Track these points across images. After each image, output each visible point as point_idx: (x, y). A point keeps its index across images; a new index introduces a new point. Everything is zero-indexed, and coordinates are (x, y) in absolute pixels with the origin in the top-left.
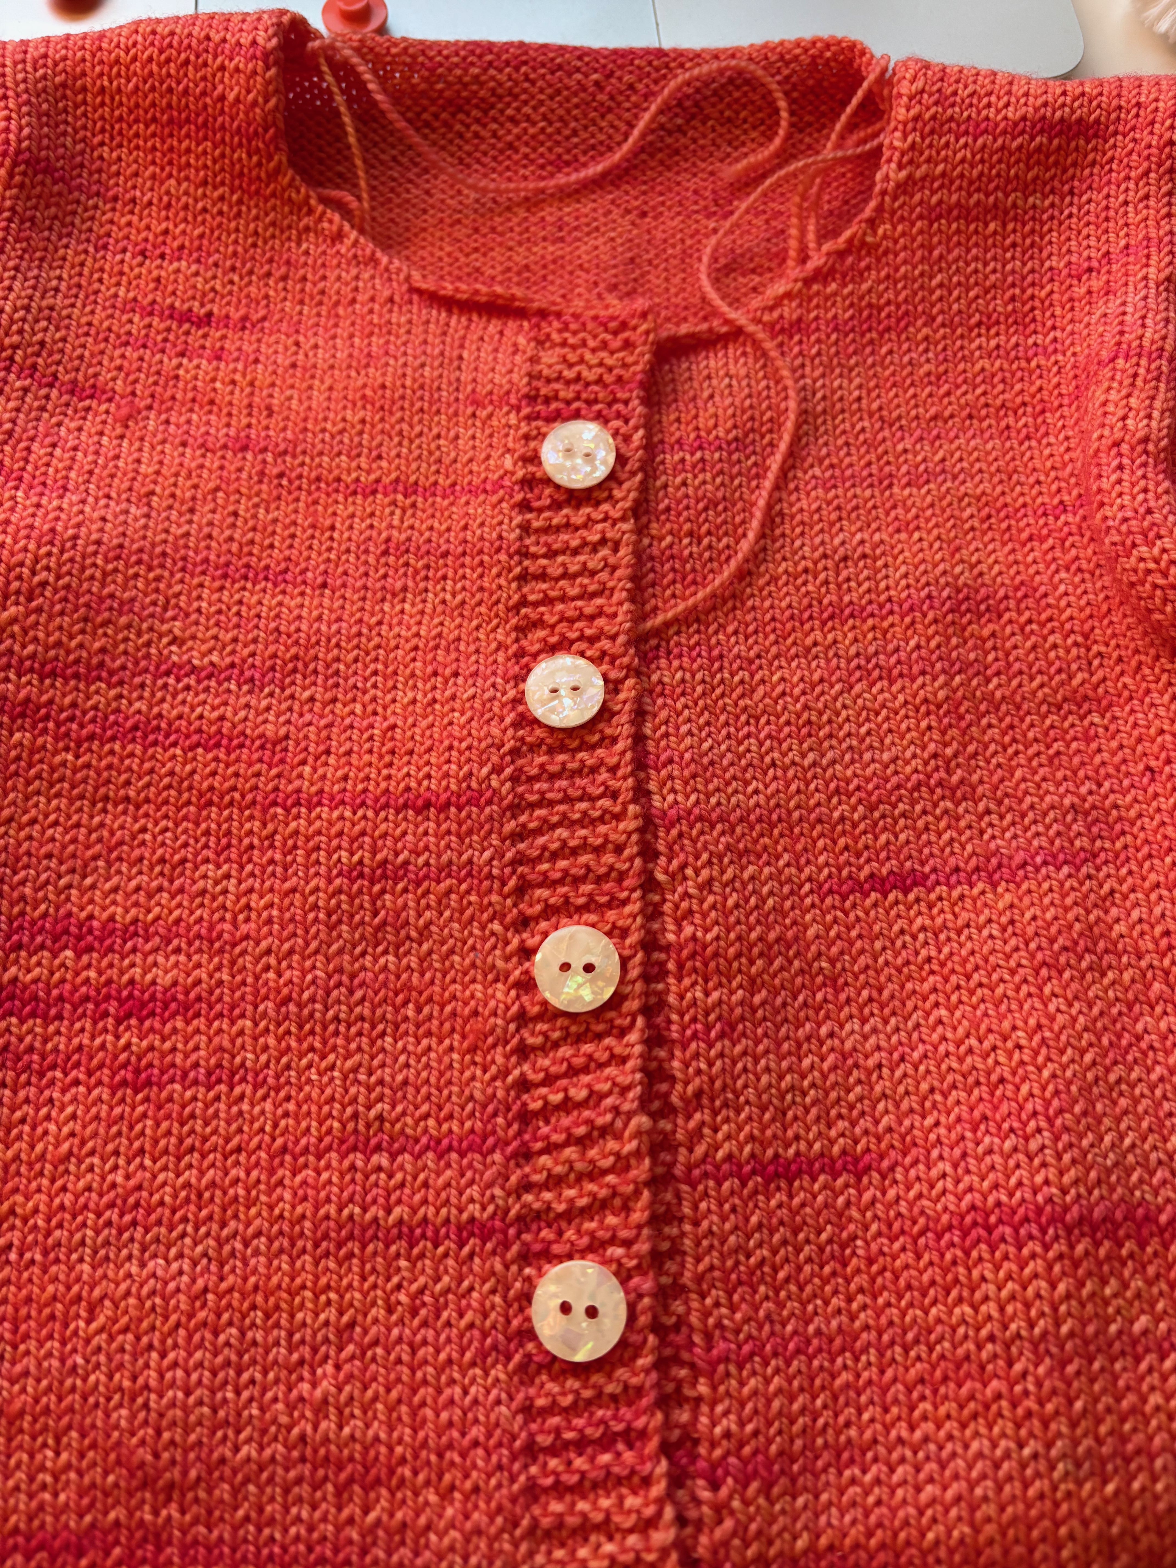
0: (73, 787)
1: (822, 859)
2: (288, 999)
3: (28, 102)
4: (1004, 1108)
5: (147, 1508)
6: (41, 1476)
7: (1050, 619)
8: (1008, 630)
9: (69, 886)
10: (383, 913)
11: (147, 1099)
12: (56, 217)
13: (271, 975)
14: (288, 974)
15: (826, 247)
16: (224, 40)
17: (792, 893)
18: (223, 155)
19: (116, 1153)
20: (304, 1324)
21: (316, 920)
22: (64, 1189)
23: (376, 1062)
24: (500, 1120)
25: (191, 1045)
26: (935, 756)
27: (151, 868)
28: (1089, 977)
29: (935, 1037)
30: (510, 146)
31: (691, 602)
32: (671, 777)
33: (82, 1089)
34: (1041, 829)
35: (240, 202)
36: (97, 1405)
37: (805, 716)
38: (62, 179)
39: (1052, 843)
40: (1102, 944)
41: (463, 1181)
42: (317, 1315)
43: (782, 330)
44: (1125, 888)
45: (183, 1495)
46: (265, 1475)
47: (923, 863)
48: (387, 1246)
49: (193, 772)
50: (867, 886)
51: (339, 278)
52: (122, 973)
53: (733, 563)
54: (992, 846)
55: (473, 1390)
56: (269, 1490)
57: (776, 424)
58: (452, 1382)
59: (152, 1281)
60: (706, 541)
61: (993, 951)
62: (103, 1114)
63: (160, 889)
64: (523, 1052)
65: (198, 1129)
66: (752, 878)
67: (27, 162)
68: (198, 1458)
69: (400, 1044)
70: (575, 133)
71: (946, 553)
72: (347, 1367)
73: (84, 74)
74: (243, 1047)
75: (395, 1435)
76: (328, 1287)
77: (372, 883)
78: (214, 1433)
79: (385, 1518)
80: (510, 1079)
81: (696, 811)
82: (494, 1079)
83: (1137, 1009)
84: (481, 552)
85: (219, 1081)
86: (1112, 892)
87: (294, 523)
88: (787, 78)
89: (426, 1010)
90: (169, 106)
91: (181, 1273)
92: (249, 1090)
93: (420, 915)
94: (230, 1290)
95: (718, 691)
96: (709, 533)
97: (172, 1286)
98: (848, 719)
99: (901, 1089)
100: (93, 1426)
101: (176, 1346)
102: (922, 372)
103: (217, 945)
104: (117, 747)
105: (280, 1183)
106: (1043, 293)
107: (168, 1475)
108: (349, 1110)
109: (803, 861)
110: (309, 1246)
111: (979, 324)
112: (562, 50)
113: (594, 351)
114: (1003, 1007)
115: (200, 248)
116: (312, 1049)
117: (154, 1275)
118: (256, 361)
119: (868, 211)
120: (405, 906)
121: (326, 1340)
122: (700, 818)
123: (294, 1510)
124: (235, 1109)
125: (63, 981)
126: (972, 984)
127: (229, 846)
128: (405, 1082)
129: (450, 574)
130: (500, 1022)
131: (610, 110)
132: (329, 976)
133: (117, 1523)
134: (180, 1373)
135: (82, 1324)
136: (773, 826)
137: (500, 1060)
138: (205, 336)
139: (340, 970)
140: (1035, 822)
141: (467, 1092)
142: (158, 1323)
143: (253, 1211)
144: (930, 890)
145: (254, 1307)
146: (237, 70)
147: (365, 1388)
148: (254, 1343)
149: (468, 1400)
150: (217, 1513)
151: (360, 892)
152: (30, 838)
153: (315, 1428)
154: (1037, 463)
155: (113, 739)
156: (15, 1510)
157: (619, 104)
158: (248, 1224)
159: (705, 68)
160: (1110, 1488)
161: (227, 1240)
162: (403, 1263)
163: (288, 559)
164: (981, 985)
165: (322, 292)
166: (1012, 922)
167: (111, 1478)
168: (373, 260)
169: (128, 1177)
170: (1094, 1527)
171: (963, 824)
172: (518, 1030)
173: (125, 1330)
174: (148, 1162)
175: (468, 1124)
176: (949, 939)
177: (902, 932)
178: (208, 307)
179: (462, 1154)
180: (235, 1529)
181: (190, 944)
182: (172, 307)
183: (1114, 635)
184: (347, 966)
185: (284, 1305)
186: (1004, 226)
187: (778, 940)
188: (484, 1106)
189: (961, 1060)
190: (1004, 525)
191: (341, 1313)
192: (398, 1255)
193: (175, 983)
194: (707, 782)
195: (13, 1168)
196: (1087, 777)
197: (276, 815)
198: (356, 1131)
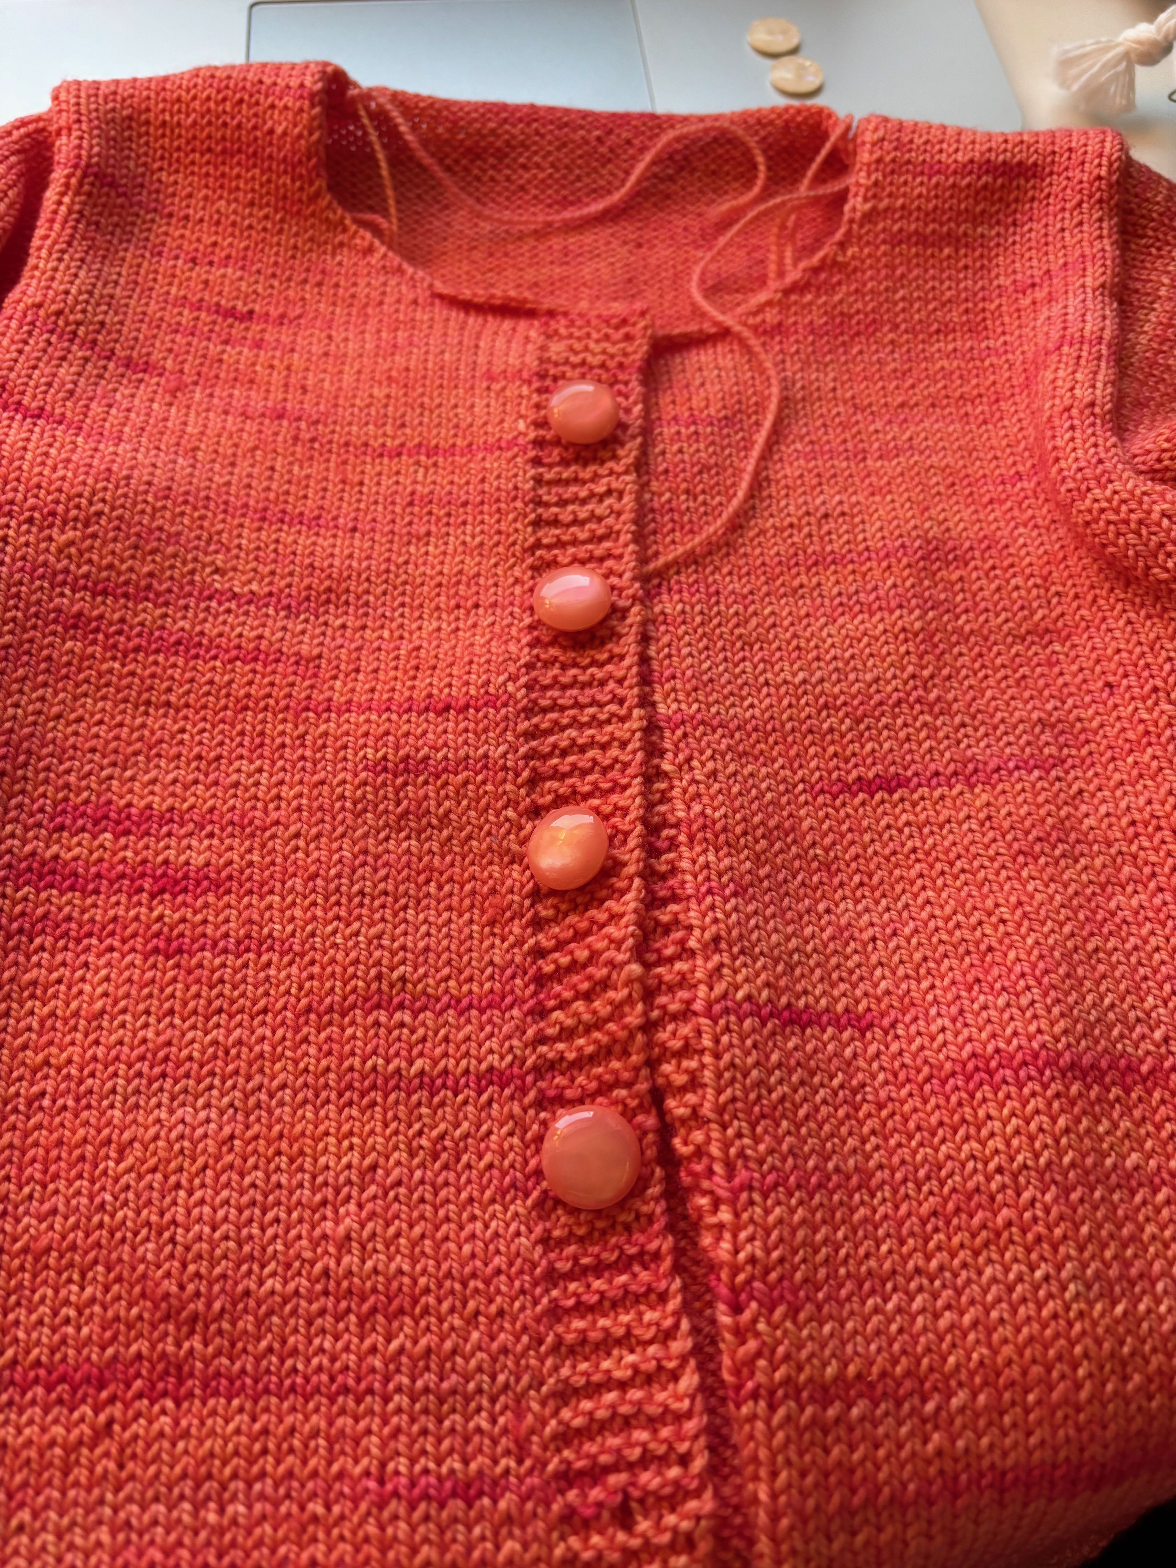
0: (118, 691)
1: (813, 764)
2: (316, 875)
3: (98, 127)
4: (995, 971)
5: (170, 1340)
6: (64, 1311)
7: (1012, 566)
8: (974, 575)
9: (110, 778)
10: (405, 803)
11: (178, 966)
12: (117, 225)
13: (300, 855)
14: (315, 855)
15: (802, 265)
16: (275, 84)
17: (787, 791)
18: (269, 181)
19: (147, 1012)
20: (327, 1167)
21: (343, 808)
22: (97, 1042)
23: (398, 931)
24: (518, 981)
25: (221, 918)
26: (913, 676)
27: (188, 764)
28: (1063, 863)
29: (924, 915)
30: (522, 188)
31: (689, 546)
32: (674, 690)
33: (116, 955)
34: (1012, 739)
35: (282, 220)
36: (123, 1240)
37: (794, 643)
38: (124, 194)
39: (1023, 750)
40: (1073, 836)
41: (482, 1035)
42: (340, 1158)
43: (765, 332)
44: (1092, 788)
45: (207, 1327)
46: (288, 1308)
47: (906, 769)
48: (409, 1095)
49: (231, 681)
50: (855, 788)
51: (369, 284)
52: (157, 854)
53: (725, 516)
54: (969, 753)
55: (494, 1224)
56: (292, 1321)
57: (760, 407)
58: (473, 1218)
59: (180, 1127)
60: (701, 498)
61: (973, 842)
62: (135, 978)
63: (196, 782)
64: (538, 924)
65: (227, 992)
66: (751, 775)
67: (96, 175)
68: (223, 1290)
69: (421, 917)
70: (579, 178)
71: (916, 511)
72: (369, 1206)
73: (148, 110)
74: (271, 920)
75: (418, 1267)
76: (351, 1133)
77: (395, 776)
78: (239, 1267)
79: (408, 1345)
80: (526, 947)
81: (699, 716)
82: (512, 946)
83: (1109, 889)
84: (498, 500)
85: (248, 950)
86: (1081, 792)
87: (326, 479)
88: (764, 139)
89: (447, 888)
90: (224, 138)
91: (208, 1121)
92: (275, 958)
93: (439, 805)
94: (256, 1137)
95: (715, 621)
96: (703, 492)
97: (200, 1131)
98: (833, 645)
99: (896, 958)
100: (120, 1260)
101: (203, 1185)
102: (889, 369)
103: (248, 830)
104: (161, 658)
105: (306, 1040)
106: (993, 307)
107: (192, 1306)
108: (373, 972)
109: (796, 765)
110: (333, 1096)
111: (938, 331)
112: (567, 111)
113: (597, 341)
114: (985, 889)
115: (244, 258)
116: (338, 918)
117: (183, 1121)
118: (293, 350)
119: (839, 235)
120: (426, 797)
121: (349, 1182)
122: (703, 722)
123: (317, 1342)
124: (262, 975)
125: (101, 860)
126: (955, 870)
127: (262, 745)
128: (427, 949)
129: (470, 519)
130: (516, 898)
131: (609, 160)
132: (355, 857)
133: (139, 1356)
134: (206, 1209)
135: (111, 1164)
136: (768, 735)
137: (517, 930)
138: (247, 329)
139: (365, 852)
140: (1006, 733)
141: (487, 958)
142: (186, 1165)
143: (278, 1066)
144: (913, 791)
145: (279, 1153)
146: (286, 108)
147: (388, 1225)
148: (279, 1185)
149: (489, 1233)
150: (240, 1345)
151: (384, 784)
152: (76, 733)
153: (338, 1263)
154: (994, 442)
155: (157, 651)
156: (38, 1343)
157: (618, 156)
158: (273, 1078)
159: (693, 128)
160: (1119, 1309)
161: (253, 1092)
162: (424, 1110)
163: (321, 508)
164: (963, 871)
165: (353, 296)
166: (989, 818)
167: (135, 1311)
168: (400, 270)
169: (158, 1034)
170: (1106, 1345)
171: (941, 734)
172: (532, 905)
173: (154, 1170)
174: (177, 1021)
175: (487, 986)
176: (932, 833)
177: (889, 827)
178: (250, 306)
179: (482, 1012)
180: (258, 1360)
181: (223, 829)
182: (218, 304)
183: (1071, 576)
184: (372, 849)
185: (308, 1151)
186: (957, 251)
187: (777, 827)
188: (503, 971)
189: (951, 933)
190: (967, 491)
191: (363, 1157)
192: (419, 1104)
193: (208, 864)
194: (707, 695)
195: (49, 1023)
196: (1052, 696)
197: (307, 719)
198: (379, 991)
